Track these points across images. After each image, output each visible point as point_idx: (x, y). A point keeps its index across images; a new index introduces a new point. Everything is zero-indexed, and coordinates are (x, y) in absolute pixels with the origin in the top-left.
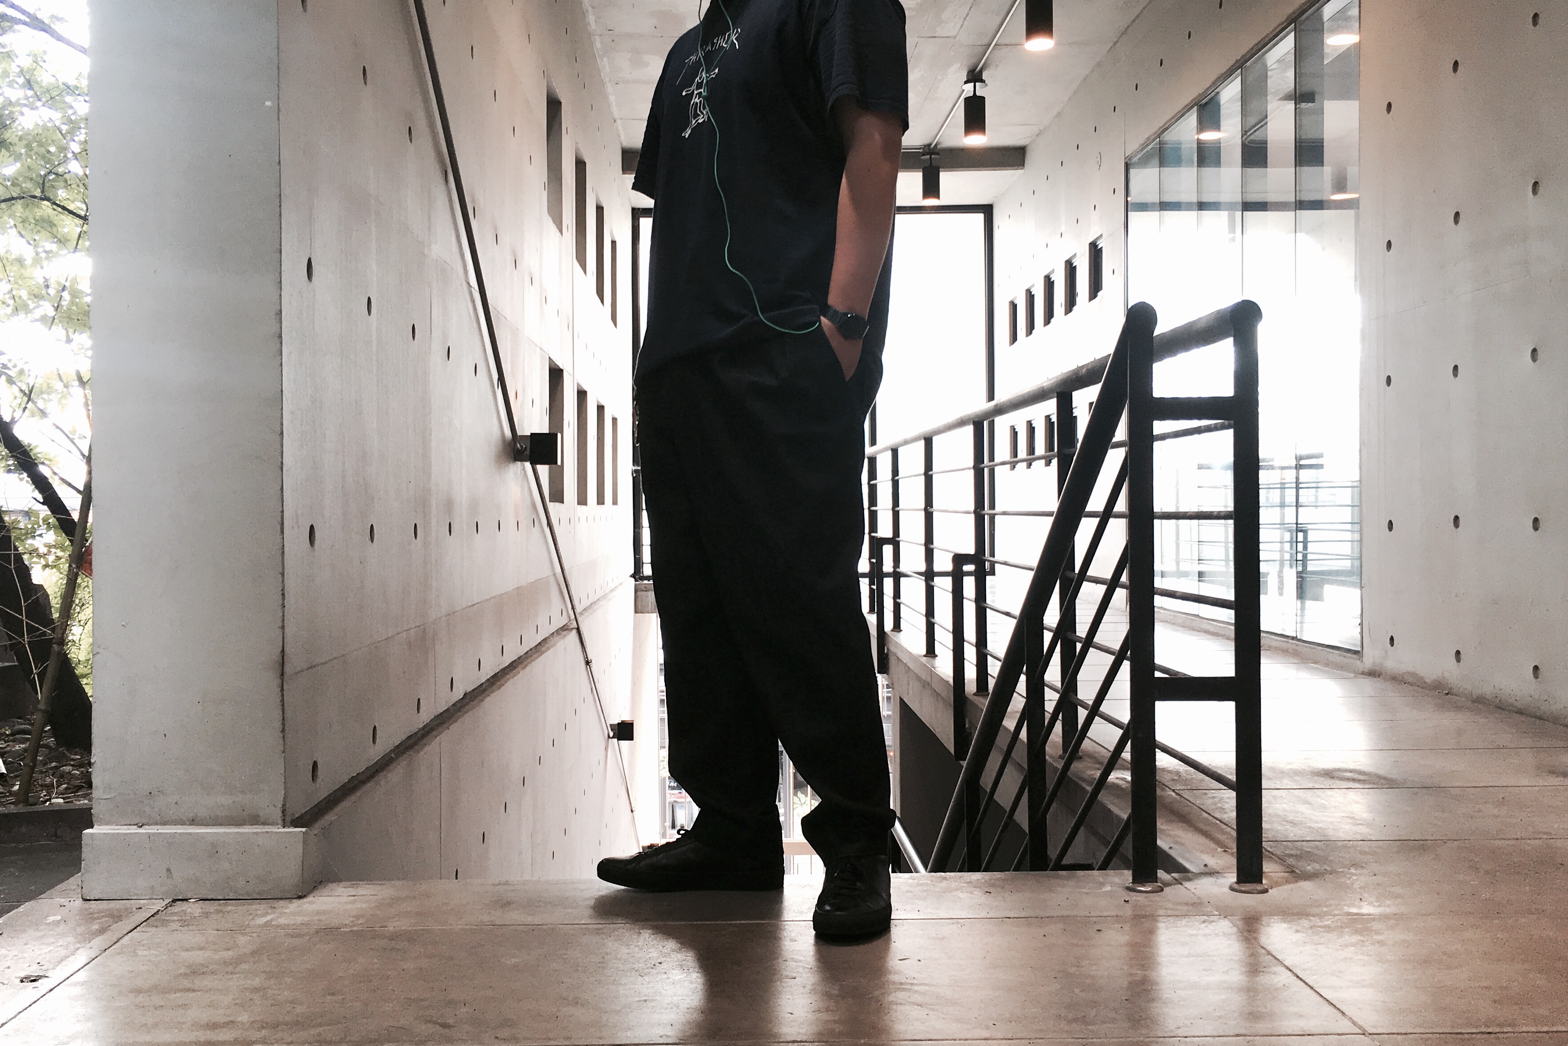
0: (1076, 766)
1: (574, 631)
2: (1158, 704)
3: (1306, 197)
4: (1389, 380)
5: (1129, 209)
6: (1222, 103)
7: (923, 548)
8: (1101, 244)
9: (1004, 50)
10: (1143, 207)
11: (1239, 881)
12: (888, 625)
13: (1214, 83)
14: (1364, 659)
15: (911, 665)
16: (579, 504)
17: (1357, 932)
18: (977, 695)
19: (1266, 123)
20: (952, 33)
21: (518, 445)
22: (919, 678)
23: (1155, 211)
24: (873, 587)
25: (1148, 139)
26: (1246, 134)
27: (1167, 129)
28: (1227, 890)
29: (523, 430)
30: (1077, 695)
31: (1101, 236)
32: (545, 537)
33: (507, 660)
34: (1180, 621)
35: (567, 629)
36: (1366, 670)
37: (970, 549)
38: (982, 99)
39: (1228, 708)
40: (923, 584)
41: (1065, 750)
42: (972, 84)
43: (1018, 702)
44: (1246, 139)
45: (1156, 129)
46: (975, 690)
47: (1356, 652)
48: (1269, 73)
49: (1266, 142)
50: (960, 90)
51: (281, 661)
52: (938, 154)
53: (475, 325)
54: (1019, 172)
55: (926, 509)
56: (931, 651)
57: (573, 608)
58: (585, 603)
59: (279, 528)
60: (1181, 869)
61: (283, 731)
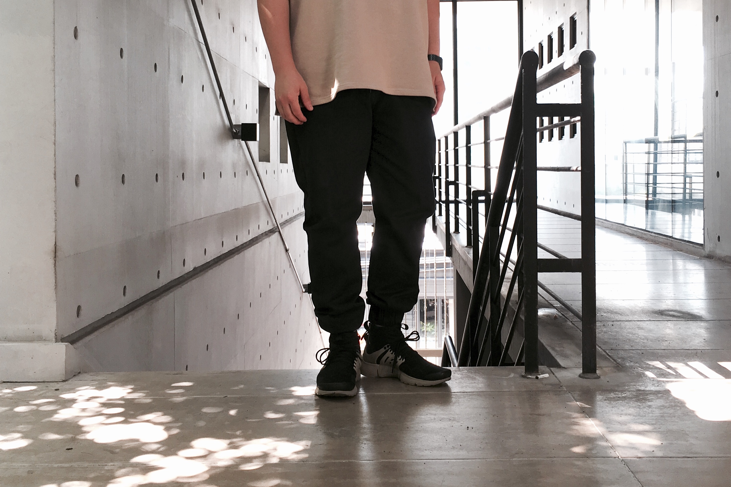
1: (277, 234)
4: (717, 93)
8: (576, 18)
11: (584, 372)
12: (452, 229)
14: (706, 249)
16: (281, 162)
17: (638, 400)
21: (234, 130)
28: (577, 376)
29: (239, 122)
31: (576, 13)
32: (256, 182)
33: (226, 249)
34: (614, 228)
35: (271, 232)
36: (706, 255)
47: (701, 245)
51: (54, 250)
53: (203, 64)
55: (467, 165)
57: (276, 222)
58: (286, 217)
59: (53, 176)
60: (558, 366)
61: (56, 288)
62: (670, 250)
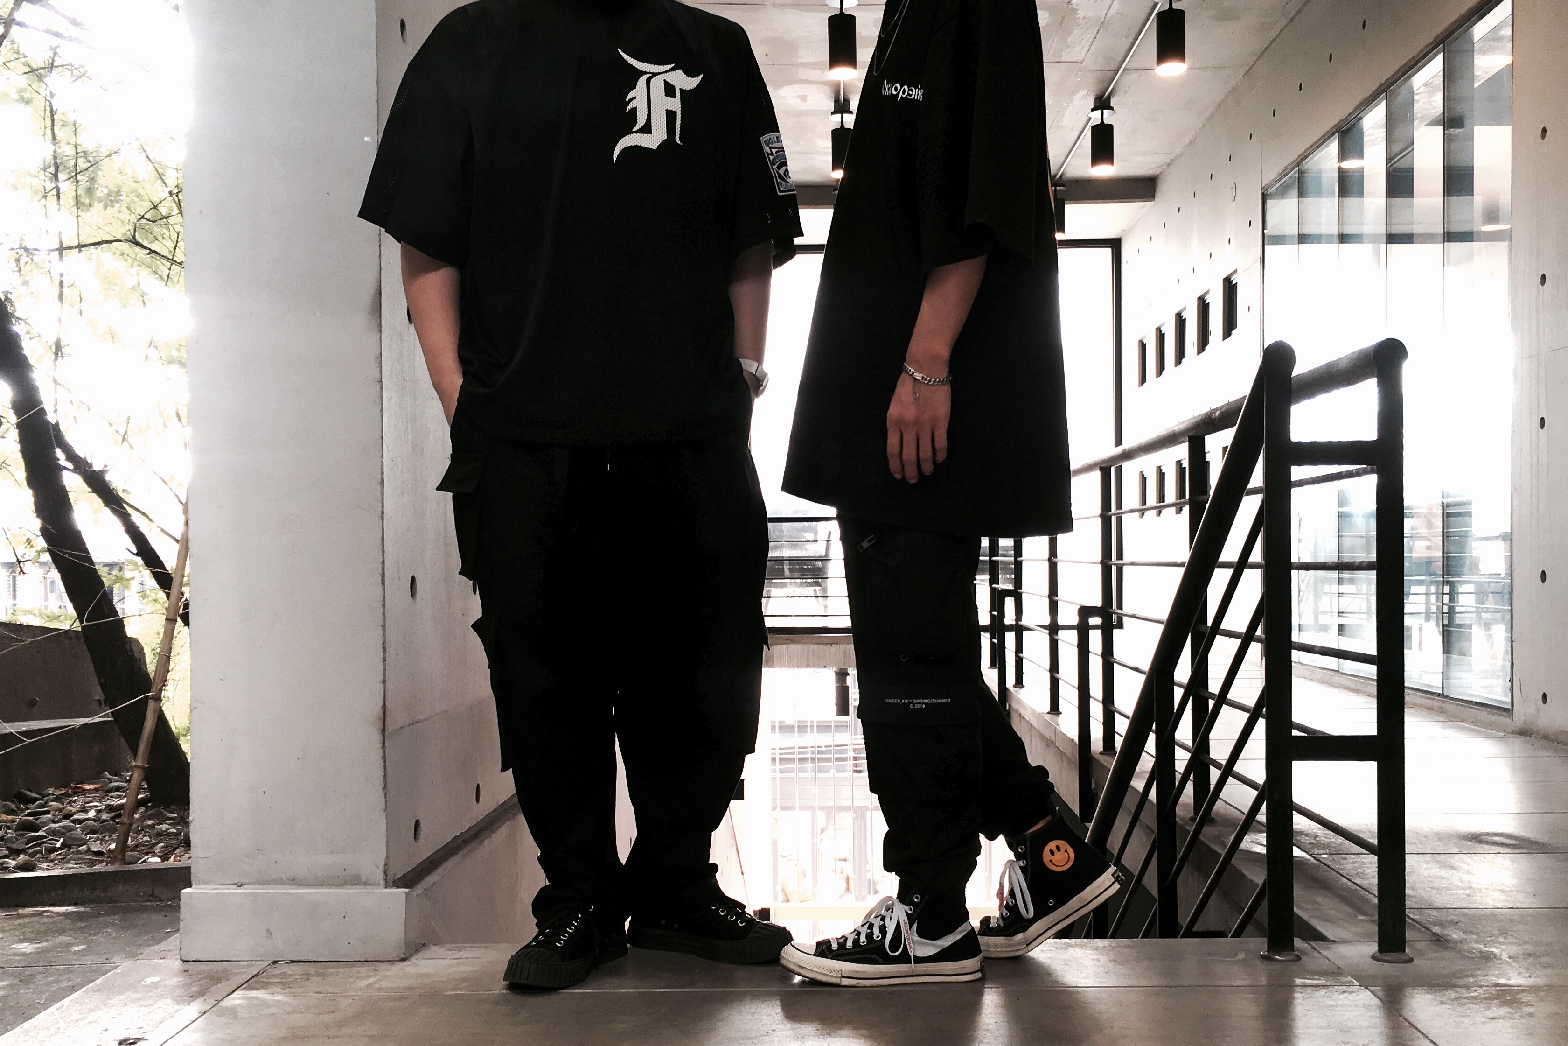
0: (1207, 830)
2: (1294, 763)
3: (1455, 228)
4: (1542, 422)
5: (1266, 242)
6: (1364, 130)
7: (1047, 600)
8: (1235, 280)
9: (1134, 75)
10: (1278, 240)
11: (1380, 950)
12: (1010, 680)
13: (1355, 109)
14: (1514, 719)
15: (1034, 723)
17: (1504, 1003)
18: (1104, 754)
19: (1413, 150)
20: (1079, 58)
22: (1042, 736)
23: (1293, 244)
24: (994, 640)
25: (1286, 168)
26: (1390, 162)
27: (1306, 157)
28: (1368, 958)
30: (1209, 755)
31: (1236, 271)
34: (1319, 677)
36: (1518, 730)
37: (1097, 602)
38: (1110, 127)
39: (1369, 769)
40: (1047, 637)
41: (1196, 812)
42: (1100, 112)
43: (1147, 762)
44: (1391, 166)
45: (1295, 157)
46: (1101, 749)
47: (1506, 710)
48: (1416, 98)
49: (1411, 170)
50: (1087, 118)
51: (382, 716)
52: (1063, 186)
54: (1149, 204)
55: (1050, 560)
56: (1055, 708)
59: (380, 579)
60: (1320, 937)
61: (385, 788)
62: (1441, 719)
